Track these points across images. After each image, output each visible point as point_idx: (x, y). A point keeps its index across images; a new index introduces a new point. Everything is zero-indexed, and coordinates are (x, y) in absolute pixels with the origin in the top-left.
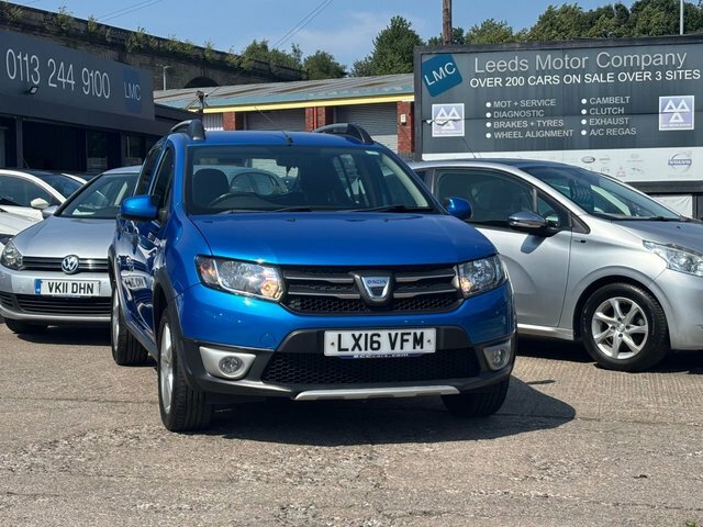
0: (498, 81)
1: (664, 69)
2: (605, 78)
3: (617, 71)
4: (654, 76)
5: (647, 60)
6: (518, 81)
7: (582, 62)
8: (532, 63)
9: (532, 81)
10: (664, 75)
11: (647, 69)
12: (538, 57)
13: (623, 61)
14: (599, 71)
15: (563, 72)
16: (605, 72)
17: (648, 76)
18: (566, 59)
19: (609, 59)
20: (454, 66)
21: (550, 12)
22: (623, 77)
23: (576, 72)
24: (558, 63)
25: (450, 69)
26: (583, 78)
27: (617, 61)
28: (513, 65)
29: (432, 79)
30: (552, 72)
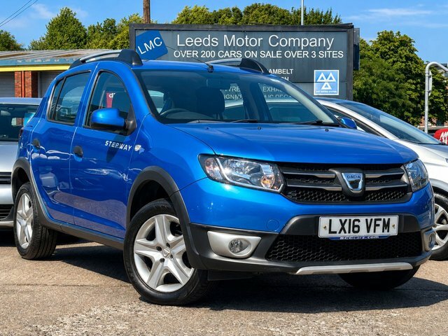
0: (195, 54)
1: (318, 49)
2: (275, 54)
3: (283, 50)
4: (310, 54)
5: (305, 42)
6: (210, 54)
7: (259, 41)
8: (221, 42)
9: (221, 54)
10: (317, 54)
11: (306, 49)
12: (225, 36)
13: (288, 42)
14: (270, 49)
15: (244, 49)
16: (275, 50)
17: (306, 54)
18: (247, 38)
19: (278, 40)
20: (161, 40)
22: (288, 54)
23: (254, 49)
24: (240, 41)
25: (158, 42)
26: (259, 55)
27: (283, 42)
28: (207, 41)
29: (143, 49)
30: (237, 48)
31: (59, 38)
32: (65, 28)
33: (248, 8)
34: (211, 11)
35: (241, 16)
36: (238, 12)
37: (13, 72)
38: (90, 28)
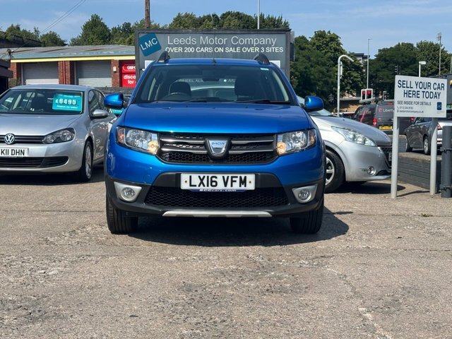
0: (180, 49)
1: (265, 46)
2: (236, 50)
3: (242, 46)
4: (260, 50)
5: (257, 41)
6: (191, 50)
7: (224, 41)
8: (198, 40)
9: (198, 50)
10: (265, 50)
11: (257, 46)
12: (201, 37)
13: (245, 41)
14: (233, 46)
15: (215, 46)
16: (236, 46)
17: (257, 49)
18: (216, 39)
19: (238, 40)
20: (157, 40)
21: (179, 16)
22: (245, 50)
23: (221, 46)
24: (212, 41)
25: (154, 41)
26: (224, 50)
27: (242, 41)
28: (188, 41)
29: (144, 46)
30: (209, 46)
31: (92, 36)
32: (95, 29)
33: (224, 15)
34: (197, 16)
35: (219, 20)
36: (217, 17)
37: (57, 62)
38: (113, 29)
